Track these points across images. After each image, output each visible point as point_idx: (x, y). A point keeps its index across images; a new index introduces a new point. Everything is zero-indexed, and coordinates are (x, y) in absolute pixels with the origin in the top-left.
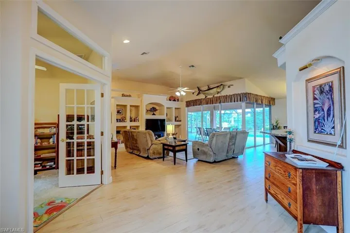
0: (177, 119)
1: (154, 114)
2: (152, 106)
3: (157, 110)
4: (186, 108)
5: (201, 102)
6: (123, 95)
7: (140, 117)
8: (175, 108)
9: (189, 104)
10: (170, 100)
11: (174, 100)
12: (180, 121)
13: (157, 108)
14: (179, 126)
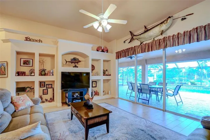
0: (107, 73)
1: (75, 66)
2: (72, 57)
3: (80, 61)
4: (117, 60)
5: (135, 50)
6: (27, 39)
7: (55, 70)
8: (104, 61)
9: (119, 55)
10: (97, 51)
11: (103, 51)
12: (110, 75)
13: (80, 58)
14: (108, 80)
